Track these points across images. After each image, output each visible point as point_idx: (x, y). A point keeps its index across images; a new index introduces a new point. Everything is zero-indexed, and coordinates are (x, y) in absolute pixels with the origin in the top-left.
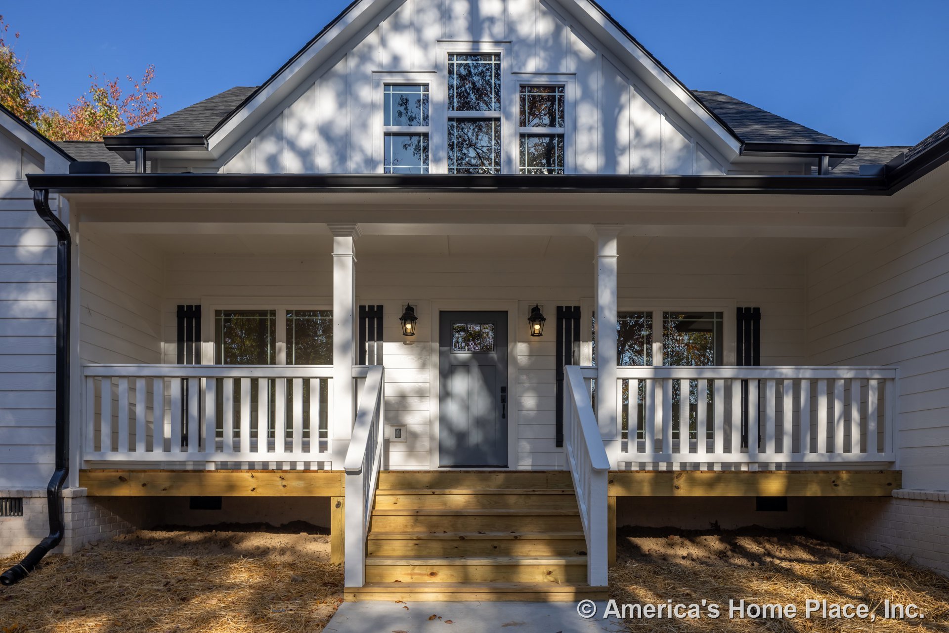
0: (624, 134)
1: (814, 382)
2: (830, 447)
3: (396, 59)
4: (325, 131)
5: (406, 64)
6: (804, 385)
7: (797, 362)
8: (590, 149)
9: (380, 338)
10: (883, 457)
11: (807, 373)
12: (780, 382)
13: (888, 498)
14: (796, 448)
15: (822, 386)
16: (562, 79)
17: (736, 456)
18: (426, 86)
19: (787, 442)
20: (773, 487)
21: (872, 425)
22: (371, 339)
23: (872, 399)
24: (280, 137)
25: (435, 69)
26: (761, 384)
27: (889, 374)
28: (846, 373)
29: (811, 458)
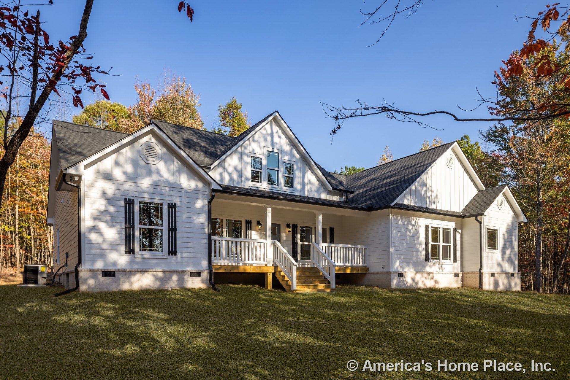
0: (306, 181)
1: (354, 248)
2: (357, 263)
3: (253, 150)
4: (236, 169)
5: (256, 152)
6: (353, 249)
7: (352, 244)
8: (299, 183)
9: (251, 230)
10: (365, 265)
11: (353, 246)
12: (349, 248)
13: (366, 273)
14: (352, 263)
15: (356, 249)
16: (293, 163)
17: (342, 264)
18: (261, 159)
19: (350, 262)
20: (348, 271)
21: (363, 258)
22: (248, 230)
23: (364, 252)
24: (224, 168)
25: (263, 155)
26: (346, 248)
27: (366, 247)
28: (359, 247)
29: (354, 265)
